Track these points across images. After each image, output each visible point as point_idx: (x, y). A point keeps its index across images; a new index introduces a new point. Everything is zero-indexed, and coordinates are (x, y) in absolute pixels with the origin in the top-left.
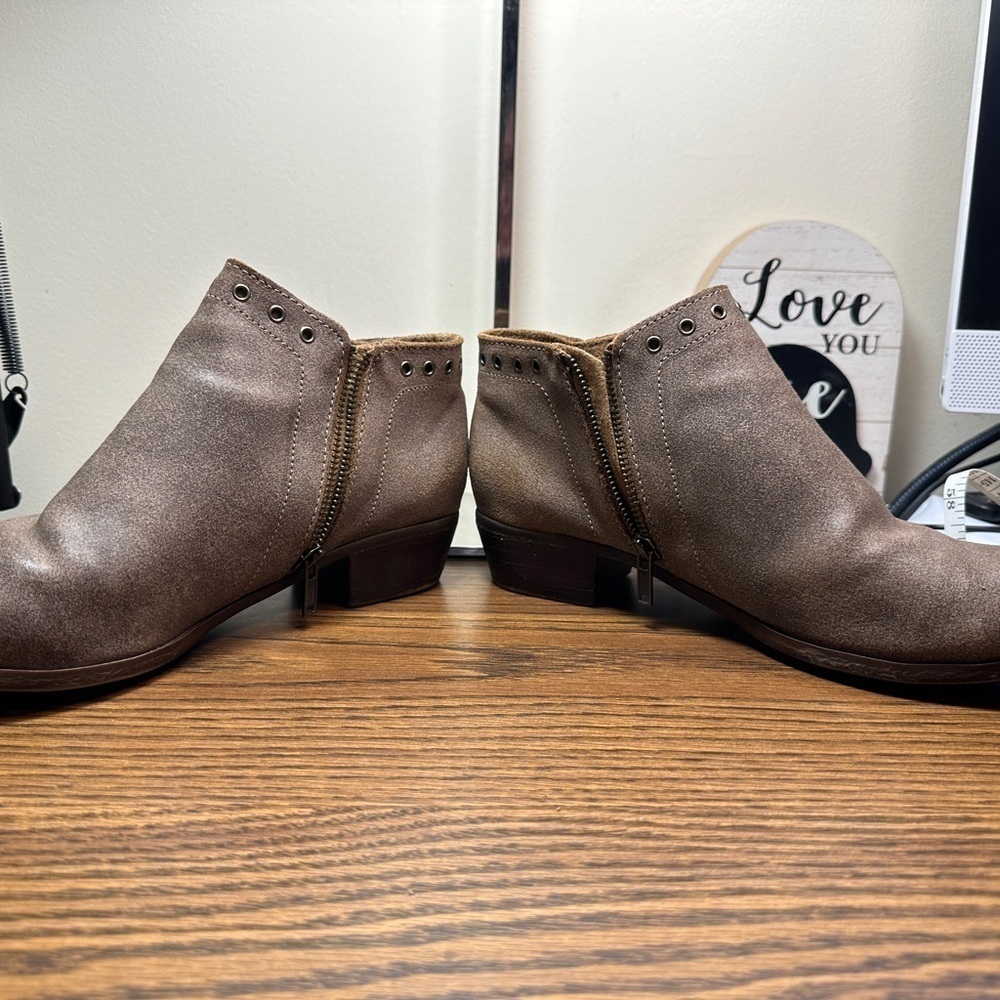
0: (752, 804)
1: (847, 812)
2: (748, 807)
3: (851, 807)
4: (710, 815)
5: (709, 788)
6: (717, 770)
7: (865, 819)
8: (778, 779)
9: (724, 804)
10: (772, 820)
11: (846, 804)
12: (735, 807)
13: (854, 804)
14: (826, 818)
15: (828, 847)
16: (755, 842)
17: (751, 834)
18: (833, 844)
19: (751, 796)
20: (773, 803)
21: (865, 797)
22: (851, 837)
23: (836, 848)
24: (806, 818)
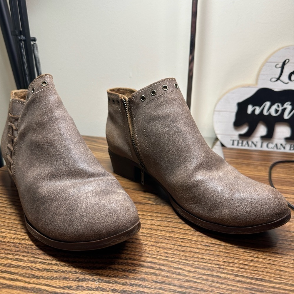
0: (219, 266)
1: (252, 275)
2: (218, 267)
3: (254, 273)
4: (203, 269)
5: (208, 258)
6: (214, 251)
7: (257, 279)
8: (233, 258)
9: (210, 265)
10: (223, 274)
11: (253, 272)
12: (213, 267)
13: (256, 272)
14: (243, 276)
15: (238, 289)
16: (214, 282)
17: (214, 279)
18: (241, 287)
19: (221, 263)
20: (227, 267)
21: (261, 270)
22: (248, 286)
23: (241, 289)
24: (235, 275)
